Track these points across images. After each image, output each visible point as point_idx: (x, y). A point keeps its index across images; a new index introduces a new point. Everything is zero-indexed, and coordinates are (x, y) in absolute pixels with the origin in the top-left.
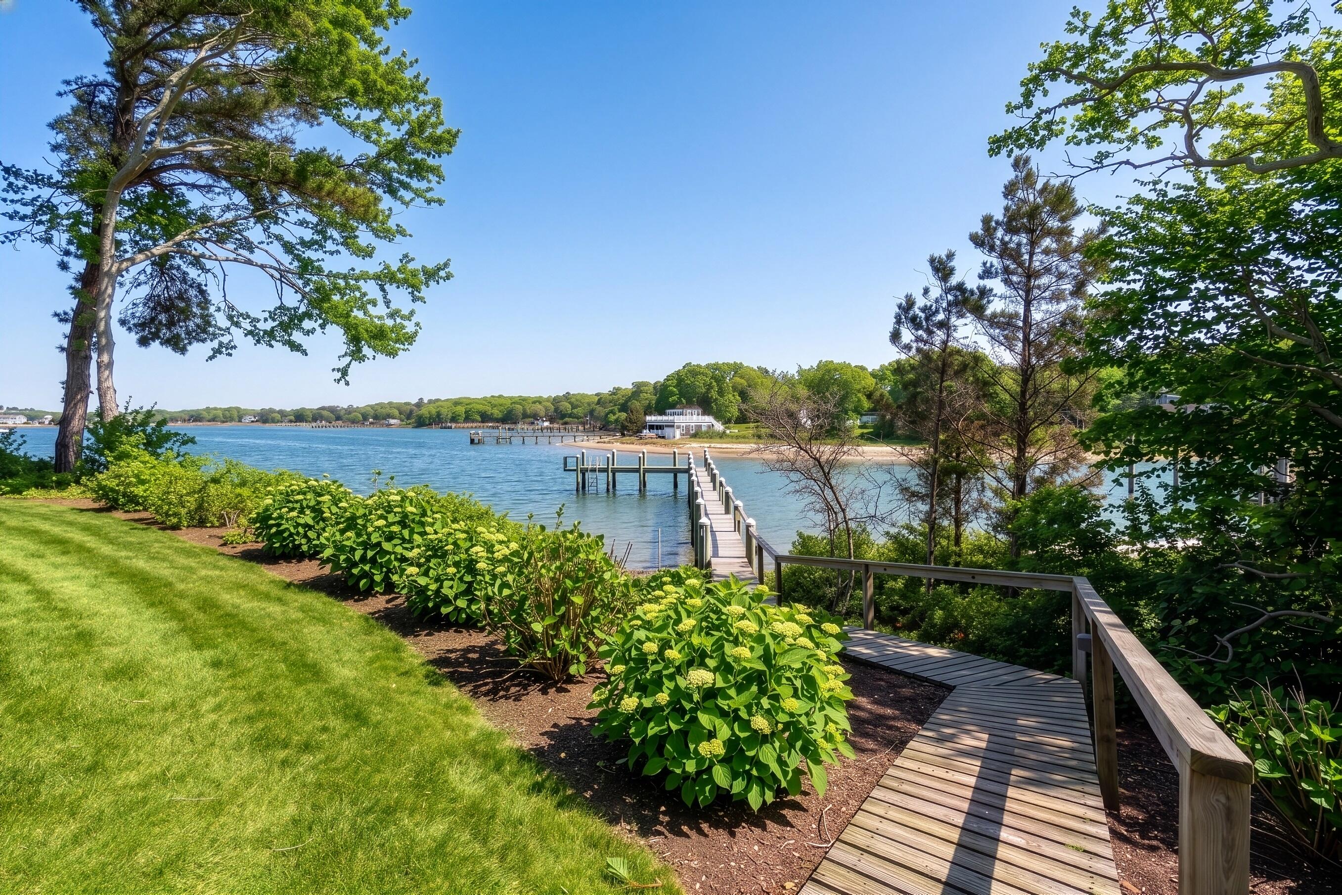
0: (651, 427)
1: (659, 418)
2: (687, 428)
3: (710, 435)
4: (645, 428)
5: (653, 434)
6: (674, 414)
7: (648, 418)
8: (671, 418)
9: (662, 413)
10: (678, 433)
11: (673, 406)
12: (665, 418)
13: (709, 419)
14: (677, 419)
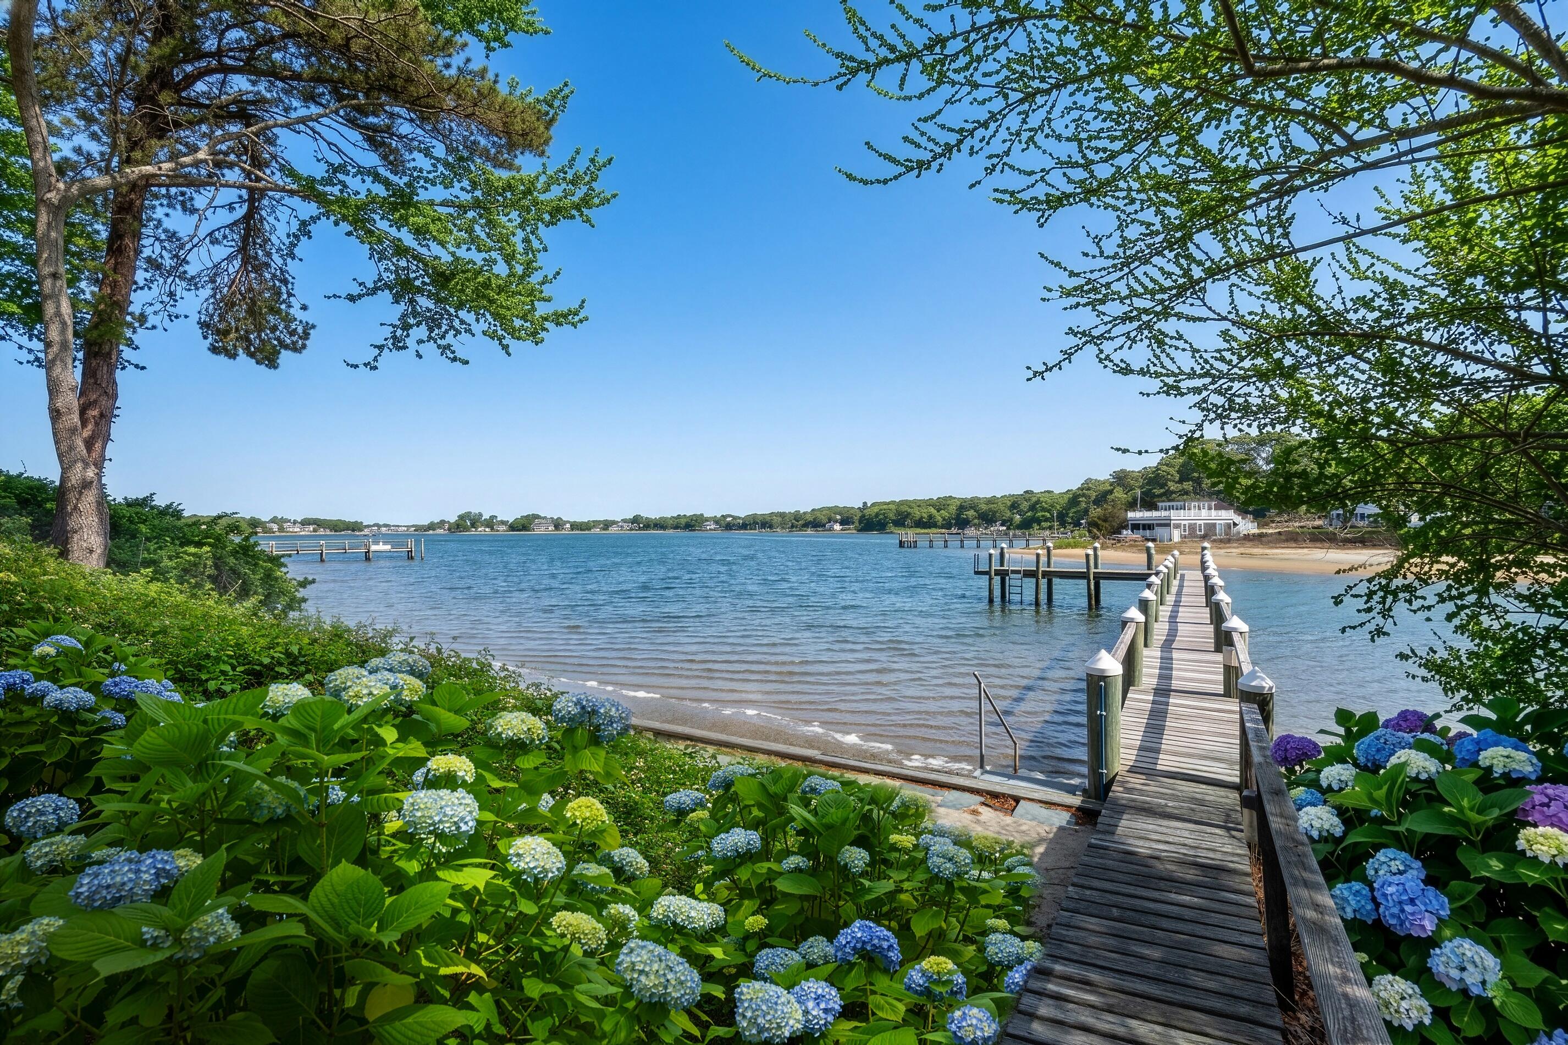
0: (1135, 527)
1: (1148, 514)
2: (1192, 528)
3: (1228, 538)
4: (1126, 527)
5: (1137, 536)
6: (1170, 508)
7: (1131, 515)
8: (1164, 514)
9: (1151, 506)
10: (1176, 536)
11: (1168, 495)
12: (1155, 514)
13: (1229, 515)
14: (1173, 514)
